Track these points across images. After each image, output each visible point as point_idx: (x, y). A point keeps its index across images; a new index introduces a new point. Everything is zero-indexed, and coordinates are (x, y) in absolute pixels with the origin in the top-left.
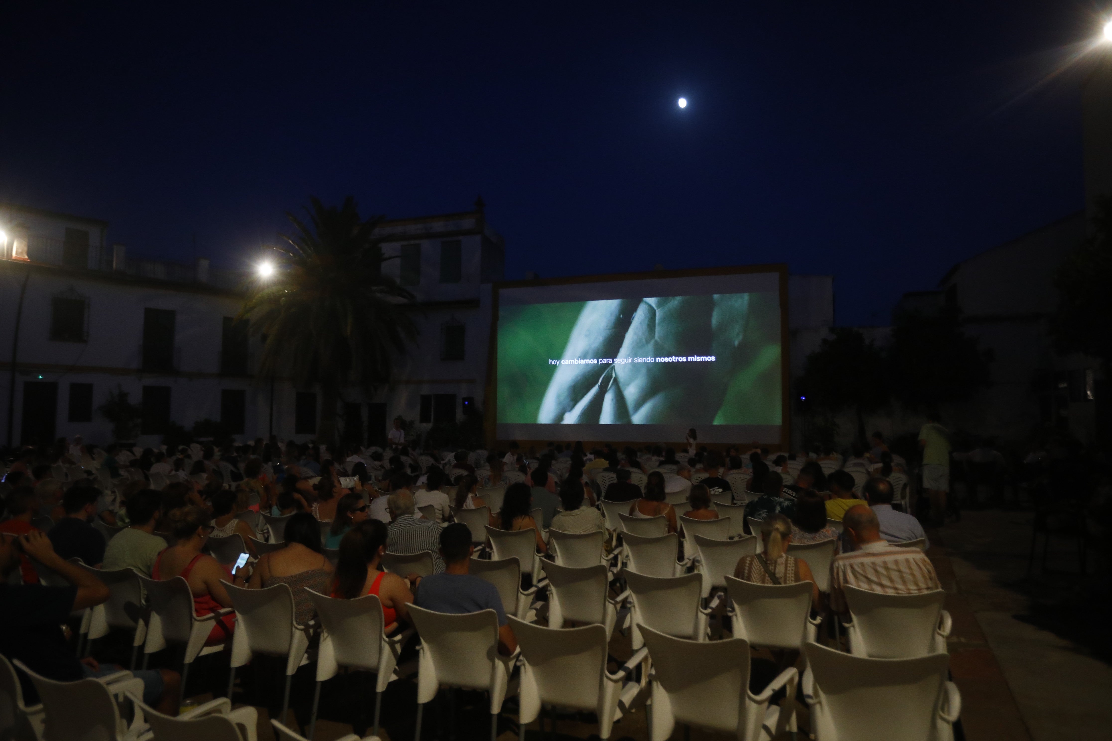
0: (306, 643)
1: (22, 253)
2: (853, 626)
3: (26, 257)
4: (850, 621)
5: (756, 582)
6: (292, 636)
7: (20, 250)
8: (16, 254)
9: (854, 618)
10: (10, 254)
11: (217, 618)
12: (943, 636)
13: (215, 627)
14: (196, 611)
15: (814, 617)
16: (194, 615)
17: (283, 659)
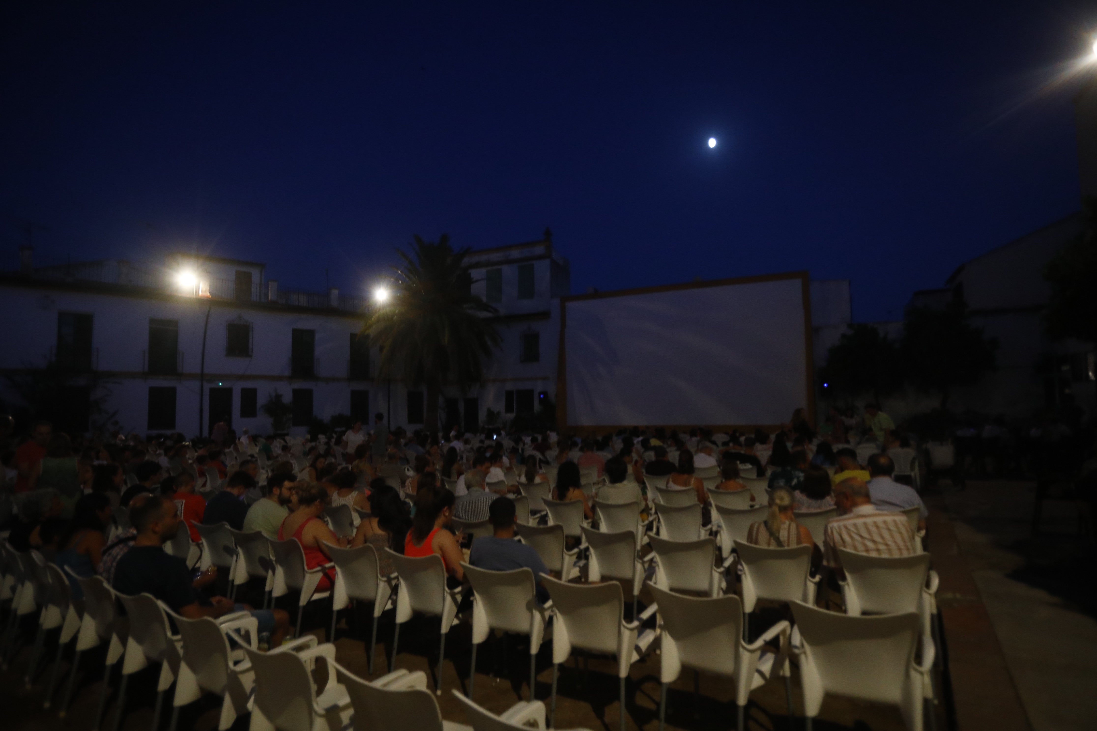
0: (389, 591)
1: (205, 291)
2: (848, 584)
3: (209, 294)
4: (844, 579)
5: (763, 545)
6: (377, 586)
7: (204, 289)
8: (202, 292)
9: (848, 576)
10: (197, 292)
11: (324, 570)
12: (930, 594)
13: (322, 577)
14: (308, 565)
15: (813, 575)
16: (306, 568)
17: (370, 604)
